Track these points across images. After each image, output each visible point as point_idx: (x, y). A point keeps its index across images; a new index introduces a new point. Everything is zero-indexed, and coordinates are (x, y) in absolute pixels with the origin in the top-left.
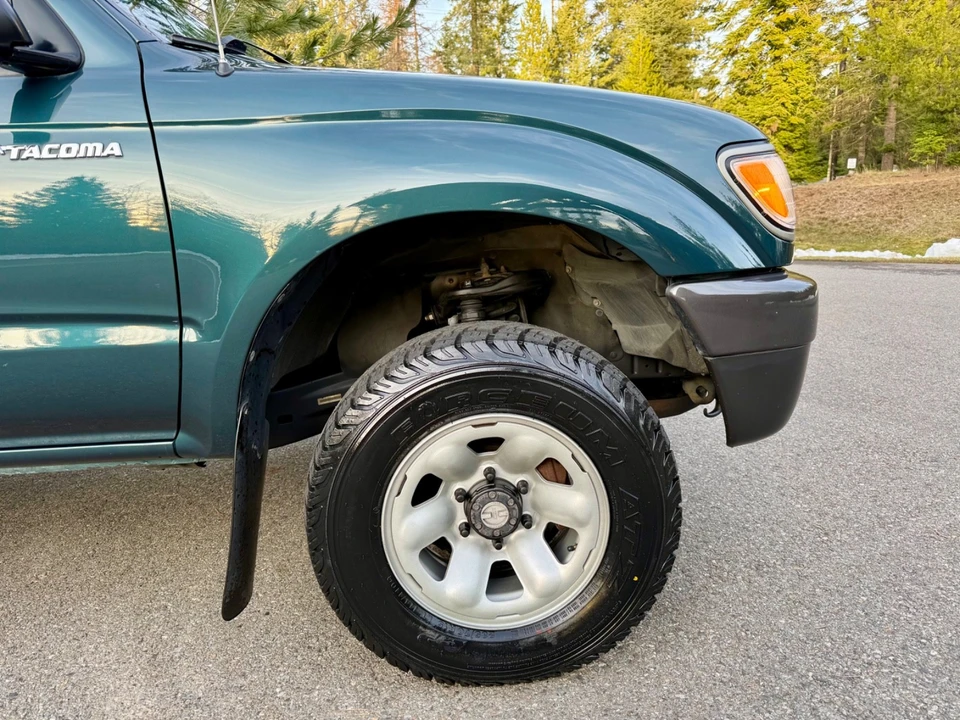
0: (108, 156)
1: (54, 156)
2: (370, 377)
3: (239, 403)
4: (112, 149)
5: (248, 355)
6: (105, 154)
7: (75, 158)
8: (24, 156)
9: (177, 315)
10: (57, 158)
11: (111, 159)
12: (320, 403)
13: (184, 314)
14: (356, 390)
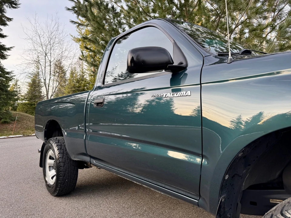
0: (187, 95)
1: (173, 96)
2: (285, 205)
3: (220, 196)
4: (188, 93)
5: (224, 177)
6: (186, 95)
7: (178, 96)
8: (166, 97)
9: (201, 153)
10: (174, 97)
11: (188, 96)
12: (271, 202)
13: (203, 154)
14: (276, 209)
